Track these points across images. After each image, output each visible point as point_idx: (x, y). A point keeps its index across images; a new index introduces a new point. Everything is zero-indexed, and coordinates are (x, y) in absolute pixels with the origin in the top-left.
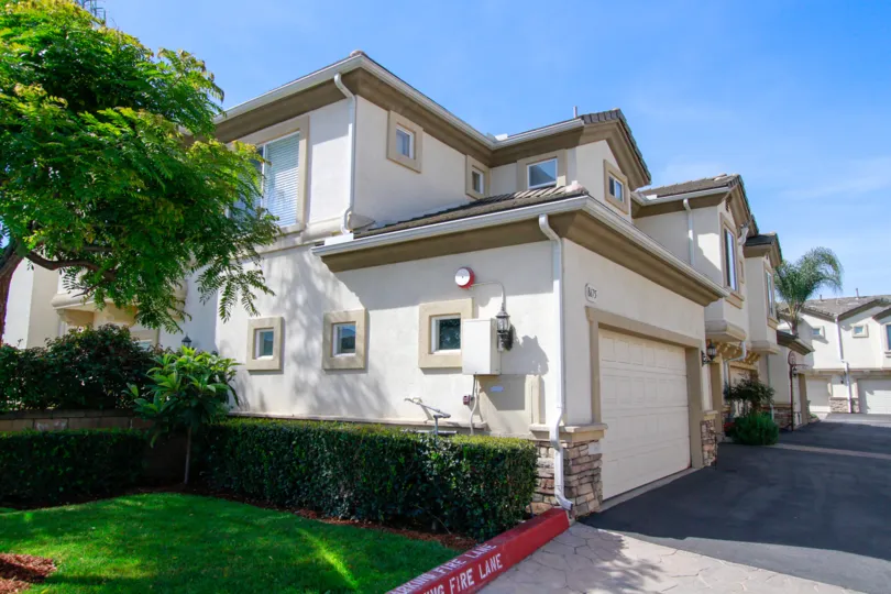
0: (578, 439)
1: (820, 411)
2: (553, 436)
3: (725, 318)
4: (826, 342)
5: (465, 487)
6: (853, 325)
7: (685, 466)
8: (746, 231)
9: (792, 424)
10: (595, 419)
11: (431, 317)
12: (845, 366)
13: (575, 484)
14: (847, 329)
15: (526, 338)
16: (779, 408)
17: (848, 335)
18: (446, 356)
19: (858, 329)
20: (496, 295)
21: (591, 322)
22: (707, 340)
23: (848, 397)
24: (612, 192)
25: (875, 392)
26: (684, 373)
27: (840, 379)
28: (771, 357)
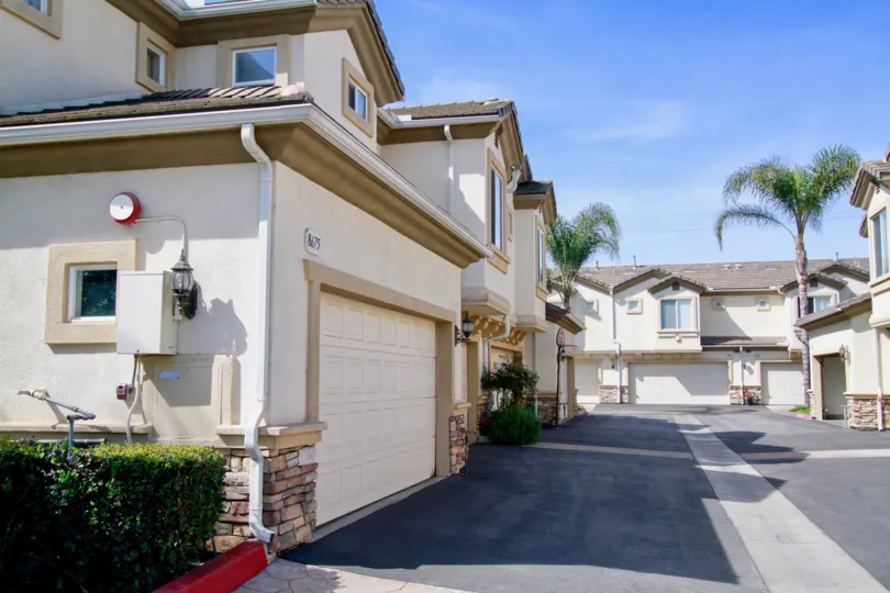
0: (285, 444)
1: (588, 402)
2: (250, 441)
3: (486, 285)
4: (599, 319)
5: (112, 521)
6: (628, 299)
7: (428, 474)
8: (517, 176)
9: (556, 418)
10: (311, 416)
11: (68, 266)
12: (616, 348)
13: (278, 506)
14: (622, 304)
15: (216, 302)
16: (544, 399)
17: (622, 310)
18: (91, 326)
19: (633, 304)
20: (174, 237)
21: (311, 283)
22: (463, 312)
23: (618, 384)
24: (352, 104)
25: (645, 378)
26: (433, 354)
27: (610, 363)
28: (538, 335)
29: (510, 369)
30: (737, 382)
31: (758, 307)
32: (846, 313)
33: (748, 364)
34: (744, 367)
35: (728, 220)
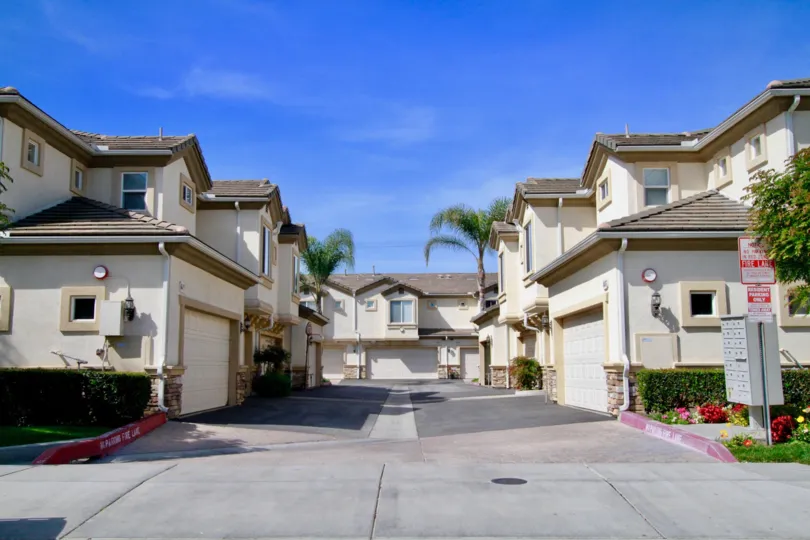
0: (173, 373)
1: (334, 378)
2: (160, 371)
3: (259, 297)
4: (345, 315)
5: (113, 399)
6: (366, 300)
7: (224, 404)
8: (280, 224)
9: (305, 384)
10: (180, 362)
11: (71, 297)
12: (357, 337)
13: (170, 398)
14: (362, 303)
15: (143, 314)
16: (297, 371)
17: (362, 308)
18: (82, 323)
19: (370, 304)
20: (123, 286)
21: (181, 305)
22: (246, 314)
23: (358, 364)
24: (184, 198)
25: (379, 360)
26: (227, 338)
27: (352, 349)
28: (294, 328)
29: (272, 348)
30: (444, 362)
31: (460, 307)
32: (490, 315)
33: (451, 349)
34: (449, 351)
35: (434, 245)
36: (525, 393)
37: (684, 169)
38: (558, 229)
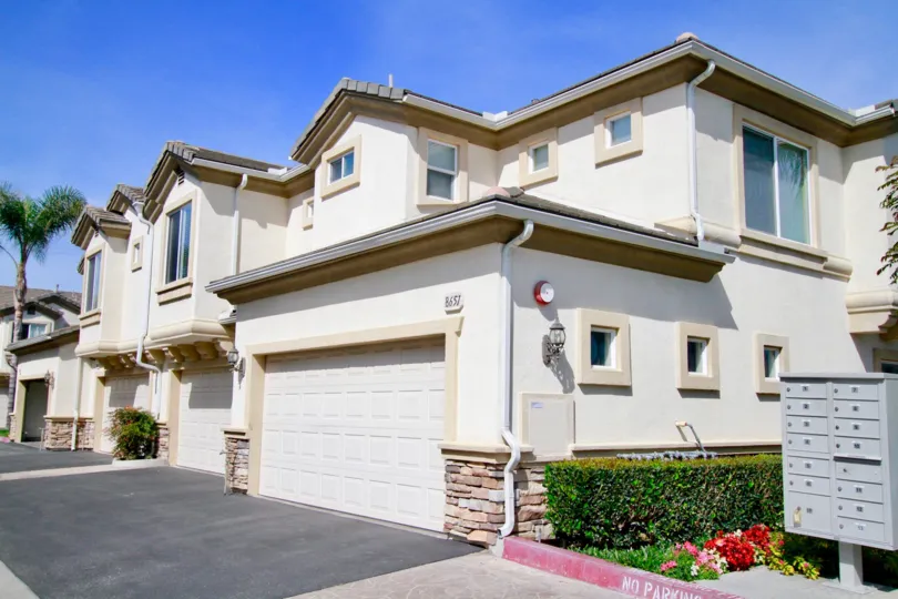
36: (132, 464)
37: (477, 153)
38: (234, 219)
